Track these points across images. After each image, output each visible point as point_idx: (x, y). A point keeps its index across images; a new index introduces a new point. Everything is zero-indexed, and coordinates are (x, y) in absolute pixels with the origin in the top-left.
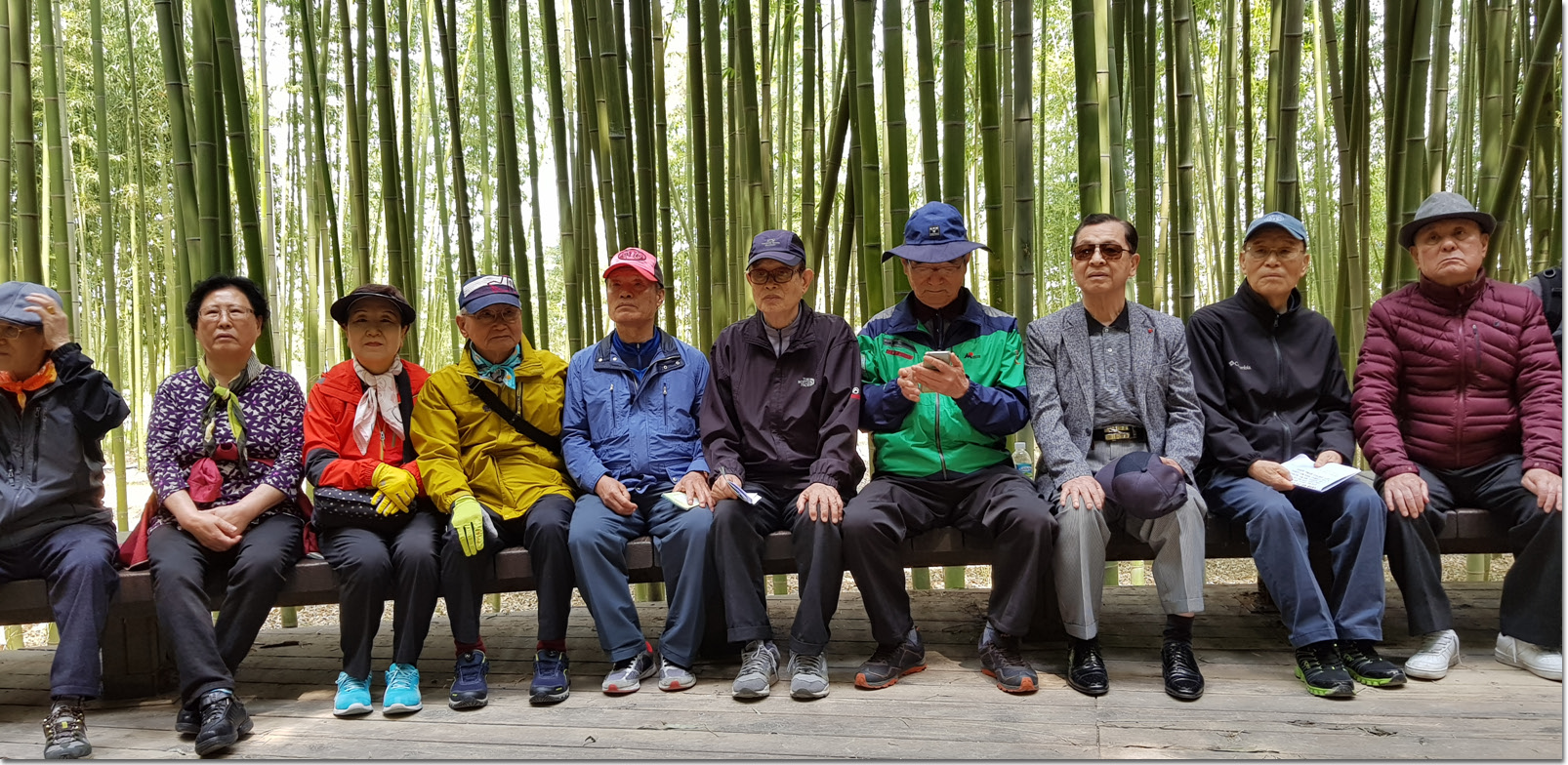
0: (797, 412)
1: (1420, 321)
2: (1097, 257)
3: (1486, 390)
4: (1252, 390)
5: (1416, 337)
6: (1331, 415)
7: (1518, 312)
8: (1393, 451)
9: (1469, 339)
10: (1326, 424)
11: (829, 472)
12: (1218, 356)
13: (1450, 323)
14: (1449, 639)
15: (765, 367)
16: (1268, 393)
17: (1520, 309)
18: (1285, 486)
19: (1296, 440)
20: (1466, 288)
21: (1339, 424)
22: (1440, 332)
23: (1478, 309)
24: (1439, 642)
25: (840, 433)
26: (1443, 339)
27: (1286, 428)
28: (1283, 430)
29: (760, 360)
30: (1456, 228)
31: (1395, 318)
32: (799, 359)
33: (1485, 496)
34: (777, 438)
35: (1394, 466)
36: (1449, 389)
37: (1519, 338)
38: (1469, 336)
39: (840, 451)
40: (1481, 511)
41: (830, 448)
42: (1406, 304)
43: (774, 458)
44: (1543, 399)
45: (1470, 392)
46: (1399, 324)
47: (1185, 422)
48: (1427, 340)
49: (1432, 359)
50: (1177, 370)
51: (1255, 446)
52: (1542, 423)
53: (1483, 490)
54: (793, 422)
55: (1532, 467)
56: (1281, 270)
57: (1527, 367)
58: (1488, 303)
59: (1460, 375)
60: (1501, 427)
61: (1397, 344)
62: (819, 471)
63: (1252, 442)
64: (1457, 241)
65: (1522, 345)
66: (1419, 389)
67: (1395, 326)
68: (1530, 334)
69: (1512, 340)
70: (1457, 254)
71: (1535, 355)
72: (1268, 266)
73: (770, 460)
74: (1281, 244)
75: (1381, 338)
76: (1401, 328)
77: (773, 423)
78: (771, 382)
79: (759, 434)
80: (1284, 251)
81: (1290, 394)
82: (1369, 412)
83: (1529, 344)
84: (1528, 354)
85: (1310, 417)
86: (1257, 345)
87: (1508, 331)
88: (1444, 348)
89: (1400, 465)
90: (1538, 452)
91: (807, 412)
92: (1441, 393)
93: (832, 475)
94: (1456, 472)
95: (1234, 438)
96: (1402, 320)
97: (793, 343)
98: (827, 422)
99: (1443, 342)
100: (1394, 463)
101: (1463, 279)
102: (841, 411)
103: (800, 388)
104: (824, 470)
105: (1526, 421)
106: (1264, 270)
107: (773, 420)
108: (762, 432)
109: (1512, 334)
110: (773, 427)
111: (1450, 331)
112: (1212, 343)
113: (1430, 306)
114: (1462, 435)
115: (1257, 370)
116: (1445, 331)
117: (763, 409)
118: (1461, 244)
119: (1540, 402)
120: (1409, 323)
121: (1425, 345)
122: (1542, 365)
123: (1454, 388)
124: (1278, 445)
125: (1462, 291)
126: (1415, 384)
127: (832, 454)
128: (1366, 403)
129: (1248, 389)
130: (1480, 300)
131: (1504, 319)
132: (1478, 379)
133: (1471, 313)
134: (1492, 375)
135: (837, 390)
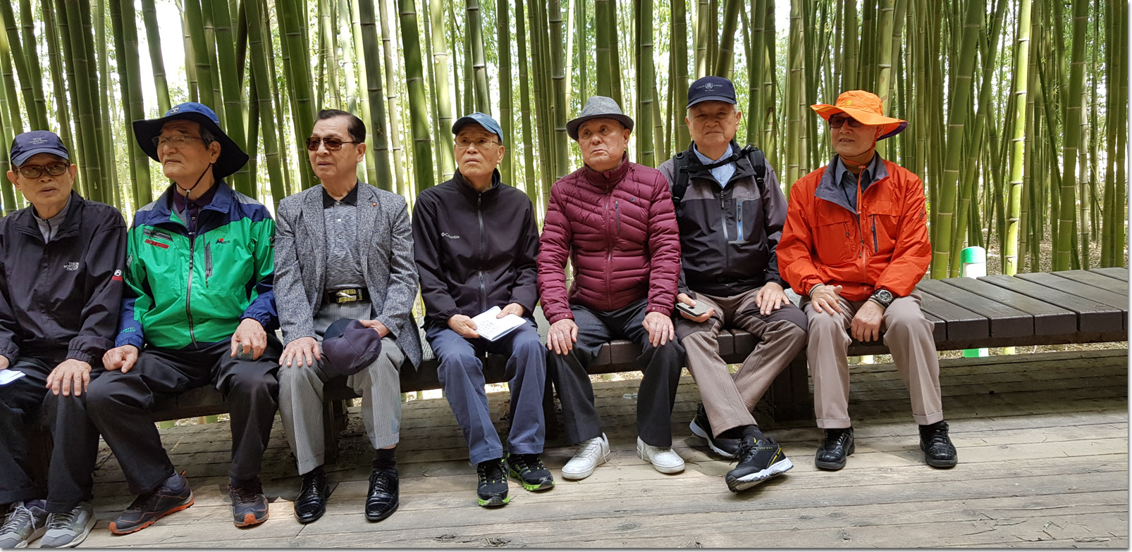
0: (63, 293)
1: (581, 199)
2: (322, 148)
3: (626, 251)
4: (459, 256)
5: (577, 210)
6: (524, 272)
7: (647, 190)
8: (557, 301)
9: (611, 212)
10: (521, 279)
11: (82, 349)
12: (433, 228)
13: (600, 201)
14: (597, 445)
15: (36, 254)
16: (472, 256)
17: (650, 187)
18: (471, 335)
19: (490, 296)
20: (610, 173)
21: (529, 279)
22: (594, 207)
23: (621, 189)
24: (588, 448)
25: (99, 312)
26: (595, 213)
27: (483, 286)
28: (480, 288)
29: (31, 247)
30: (602, 126)
31: (564, 196)
32: (65, 246)
33: (628, 331)
34: (45, 317)
35: (555, 314)
36: (602, 250)
37: (649, 210)
38: (612, 210)
39: (96, 329)
40: (627, 343)
41: (88, 326)
42: (573, 184)
43: (41, 336)
44: (663, 257)
45: (616, 253)
46: (567, 201)
47: (399, 283)
48: (585, 213)
49: (589, 228)
50: (398, 237)
51: (459, 304)
52: (660, 276)
53: (628, 327)
54: (59, 304)
55: (651, 311)
56: (478, 156)
57: (654, 232)
58: (628, 183)
59: (608, 240)
60: (638, 278)
61: (567, 217)
62: (74, 348)
63: (457, 299)
64: (602, 136)
65: (650, 216)
66: (584, 250)
67: (564, 203)
68: (657, 207)
69: (643, 212)
70: (602, 146)
71: (659, 223)
72: (469, 152)
73: (38, 337)
74: (479, 135)
75: (556, 212)
76: (568, 204)
77: (41, 305)
78: (40, 268)
79: (27, 315)
80: (482, 141)
81: (491, 257)
82: (544, 271)
83: (655, 215)
84: (654, 222)
85: (507, 274)
86: (464, 218)
87: (641, 205)
88: (595, 219)
89: (559, 313)
90: (655, 299)
91: (72, 293)
92: (596, 254)
93: (85, 351)
94: (609, 314)
95: (439, 297)
96: (569, 197)
97: (60, 231)
98: (90, 300)
99: (595, 214)
100: (555, 312)
101: (608, 167)
102: (101, 291)
103: (66, 272)
104: (78, 347)
105: (652, 275)
106: (467, 157)
107: (41, 302)
108: (30, 314)
109: (644, 207)
110: (42, 308)
111: (601, 206)
112: (429, 219)
113: (589, 186)
114: (610, 286)
115: (464, 239)
116: (597, 206)
117: (32, 292)
118: (605, 139)
119: (661, 259)
120: (574, 200)
121: (583, 218)
122: (664, 231)
123: (604, 251)
124: (476, 301)
125: (607, 176)
126: (579, 247)
127: (88, 332)
128: (543, 264)
129: (455, 255)
130: (622, 181)
131: (639, 196)
132: (619, 243)
133: (616, 192)
134: (629, 239)
135: (98, 272)
